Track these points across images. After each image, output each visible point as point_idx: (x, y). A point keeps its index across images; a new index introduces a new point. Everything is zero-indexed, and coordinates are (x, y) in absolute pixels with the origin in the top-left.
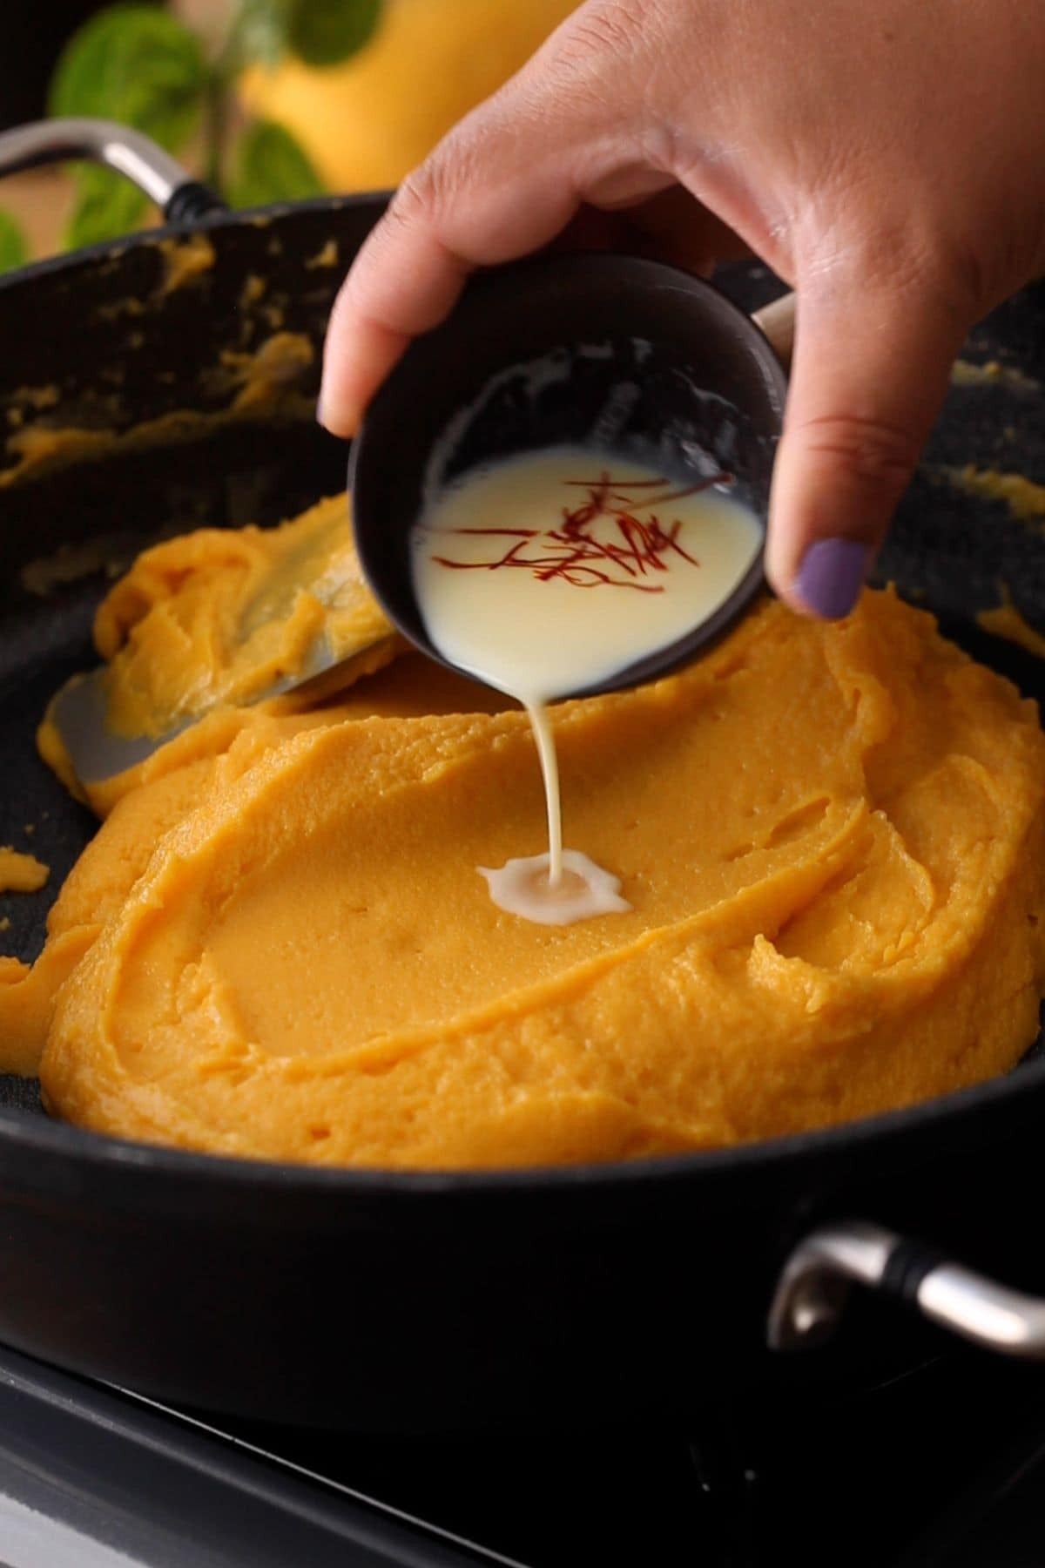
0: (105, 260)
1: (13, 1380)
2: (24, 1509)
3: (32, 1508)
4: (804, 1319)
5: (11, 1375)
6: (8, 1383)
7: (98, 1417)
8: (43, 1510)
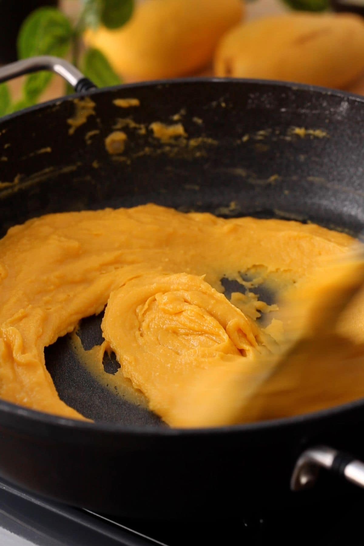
0: (54, 105)
1: (5, 487)
2: (8, 532)
3: (11, 532)
4: (304, 480)
5: (4, 485)
6: (3, 488)
7: (34, 500)
8: (15, 533)
